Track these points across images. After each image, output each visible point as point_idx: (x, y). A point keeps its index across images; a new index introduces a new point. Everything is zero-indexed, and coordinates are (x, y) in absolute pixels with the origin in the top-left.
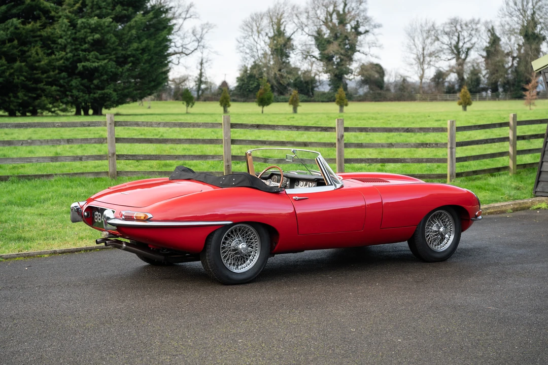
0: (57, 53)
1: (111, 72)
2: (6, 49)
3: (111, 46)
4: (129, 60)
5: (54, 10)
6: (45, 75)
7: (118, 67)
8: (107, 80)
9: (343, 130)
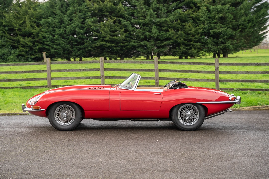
0: (200, 26)
1: (229, 34)
2: (174, 25)
3: (229, 20)
4: (240, 27)
5: (200, 3)
6: (194, 37)
7: (233, 31)
8: (227, 38)
9: (218, 64)
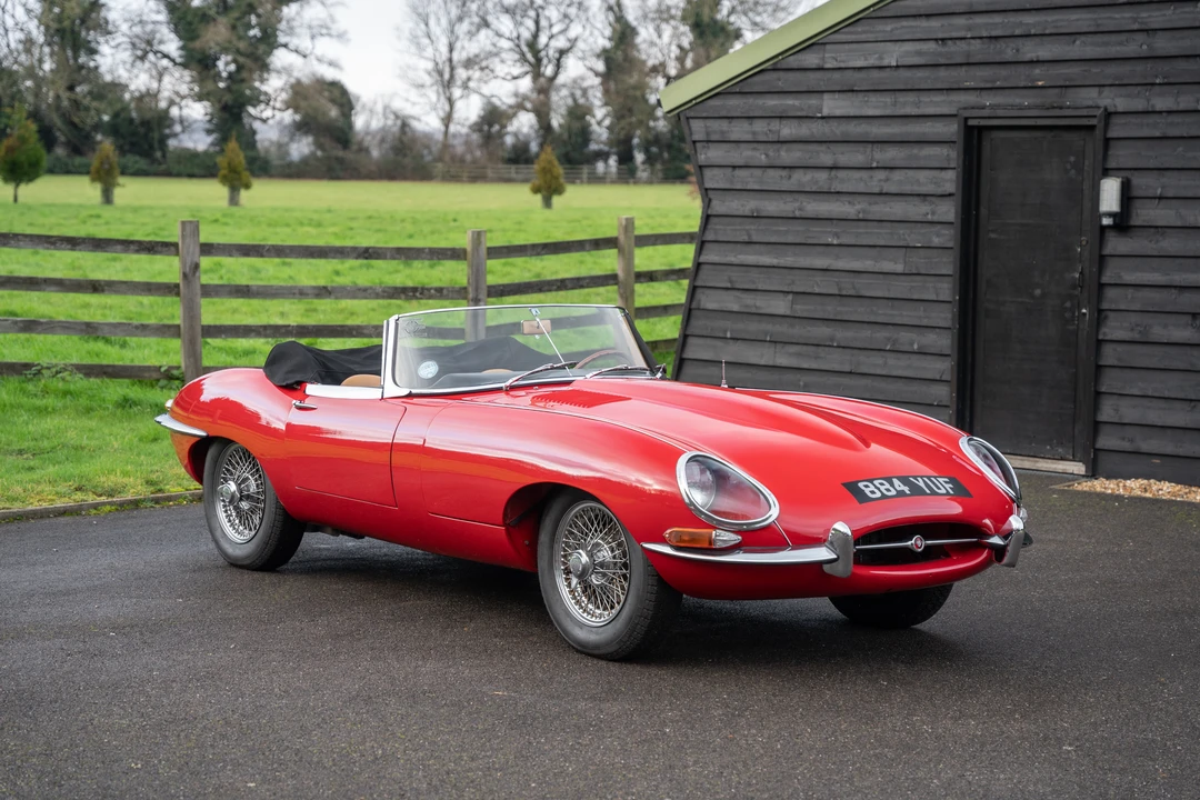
9: (198, 250)
